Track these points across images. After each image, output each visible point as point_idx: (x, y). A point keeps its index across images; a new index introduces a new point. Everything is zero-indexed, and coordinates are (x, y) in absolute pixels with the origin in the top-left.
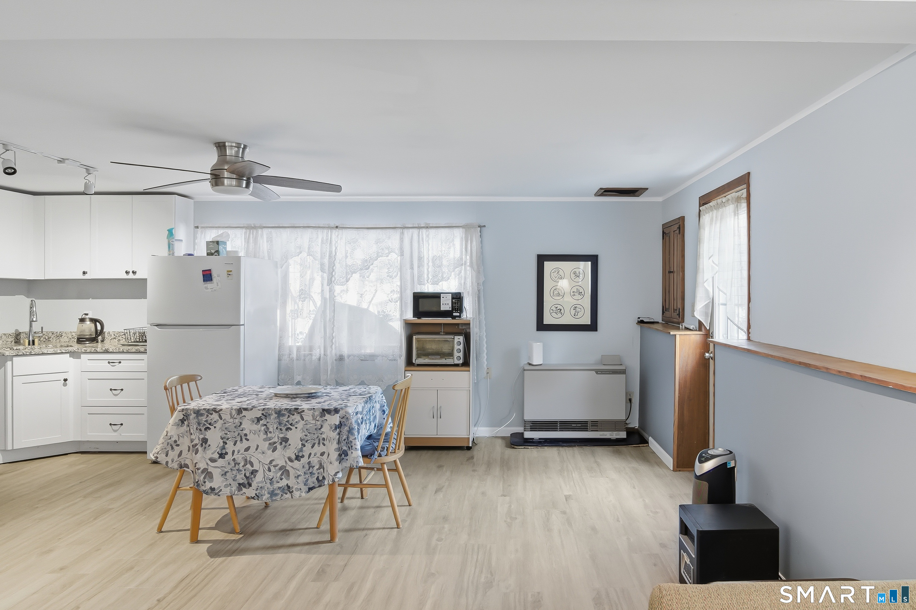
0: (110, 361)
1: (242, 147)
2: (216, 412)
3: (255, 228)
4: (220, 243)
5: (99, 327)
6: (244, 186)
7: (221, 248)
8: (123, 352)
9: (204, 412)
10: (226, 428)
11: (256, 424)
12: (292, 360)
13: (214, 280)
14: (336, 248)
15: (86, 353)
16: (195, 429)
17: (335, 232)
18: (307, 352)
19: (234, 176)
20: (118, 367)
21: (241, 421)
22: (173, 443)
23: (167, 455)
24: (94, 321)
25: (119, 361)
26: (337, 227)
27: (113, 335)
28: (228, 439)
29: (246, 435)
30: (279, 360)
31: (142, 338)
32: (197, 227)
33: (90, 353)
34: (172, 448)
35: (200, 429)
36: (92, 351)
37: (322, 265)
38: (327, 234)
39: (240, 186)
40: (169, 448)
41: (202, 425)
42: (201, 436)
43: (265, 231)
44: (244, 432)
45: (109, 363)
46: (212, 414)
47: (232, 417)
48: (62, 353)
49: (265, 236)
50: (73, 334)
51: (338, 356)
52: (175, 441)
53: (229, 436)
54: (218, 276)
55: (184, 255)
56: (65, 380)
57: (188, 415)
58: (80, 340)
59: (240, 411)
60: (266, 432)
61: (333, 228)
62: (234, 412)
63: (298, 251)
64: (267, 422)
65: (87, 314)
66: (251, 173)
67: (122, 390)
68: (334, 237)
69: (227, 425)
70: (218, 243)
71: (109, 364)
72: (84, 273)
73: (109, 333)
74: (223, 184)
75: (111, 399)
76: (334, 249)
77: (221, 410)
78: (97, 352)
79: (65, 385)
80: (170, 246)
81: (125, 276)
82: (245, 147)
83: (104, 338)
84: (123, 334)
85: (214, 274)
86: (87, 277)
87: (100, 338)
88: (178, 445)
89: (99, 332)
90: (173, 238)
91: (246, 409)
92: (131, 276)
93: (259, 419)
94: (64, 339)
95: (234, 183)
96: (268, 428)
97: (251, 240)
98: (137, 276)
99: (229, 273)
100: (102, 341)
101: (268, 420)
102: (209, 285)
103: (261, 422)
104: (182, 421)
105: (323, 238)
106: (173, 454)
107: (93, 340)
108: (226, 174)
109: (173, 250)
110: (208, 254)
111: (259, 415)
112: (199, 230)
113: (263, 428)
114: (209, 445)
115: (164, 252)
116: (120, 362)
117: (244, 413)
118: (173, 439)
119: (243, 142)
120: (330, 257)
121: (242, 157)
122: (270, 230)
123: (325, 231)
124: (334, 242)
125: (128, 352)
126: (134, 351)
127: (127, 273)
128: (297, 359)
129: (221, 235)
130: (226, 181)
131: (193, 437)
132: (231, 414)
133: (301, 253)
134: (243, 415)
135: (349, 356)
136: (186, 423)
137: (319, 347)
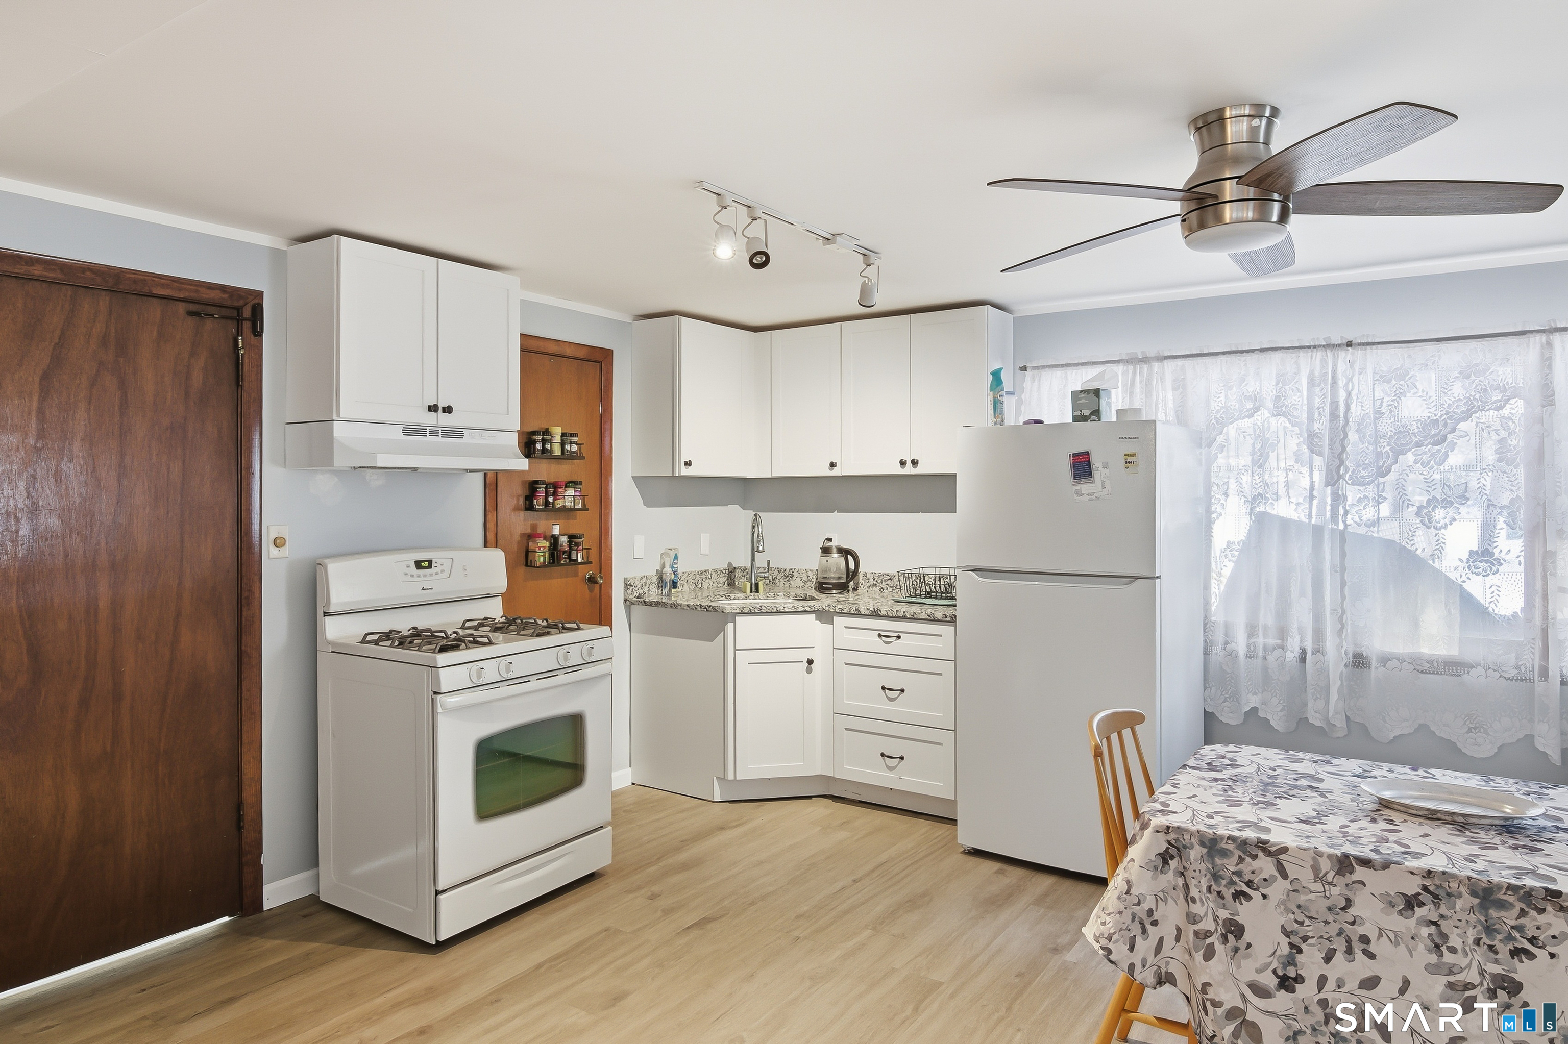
0: (883, 633)
1: (1267, 114)
2: (1269, 853)
3: (1145, 360)
4: (1102, 393)
5: (852, 566)
6: (1275, 218)
7: (1103, 402)
8: (904, 618)
9: (1230, 846)
10: (1299, 907)
11: (1400, 913)
12: (1232, 655)
13: (1097, 475)
14: (1349, 394)
15: (841, 613)
16: (1204, 889)
17: (1345, 356)
18: (1272, 641)
19: (1251, 192)
20: (896, 646)
21: (1350, 895)
22: (1144, 916)
23: (1132, 948)
24: (845, 552)
25: (896, 634)
26: (1349, 344)
27: (871, 580)
28: (1305, 939)
29: (1365, 940)
30: (1206, 653)
31: (947, 593)
32: (1024, 369)
33: (849, 614)
34: (1144, 931)
35: (1219, 893)
36: (852, 612)
37: (1312, 438)
38: (1324, 362)
39: (1262, 217)
40: (1136, 929)
41: (1224, 882)
42: (1224, 914)
43: (1170, 365)
44: (1361, 930)
45: (880, 636)
46: (1255, 857)
47: (1319, 877)
48: (805, 612)
49: (1169, 378)
50: (810, 574)
51: (1351, 655)
52: (1150, 912)
53: (1309, 929)
54: (1105, 466)
55: (1025, 423)
56: (810, 662)
57: (1185, 847)
58: (822, 587)
59: (1344, 864)
60: (1437, 946)
61: (1339, 346)
62: (1325, 865)
63: (1250, 405)
64: (1442, 917)
65: (830, 540)
66: (1291, 183)
67: (903, 691)
68: (1341, 367)
69: (1302, 898)
70: (1097, 393)
71: (878, 639)
72: (833, 465)
73: (865, 575)
74: (1219, 220)
75: (881, 705)
76: (1342, 395)
77: (1284, 850)
78: (858, 614)
79: (809, 671)
80: (997, 405)
81: (899, 471)
82: (1275, 112)
83: (858, 584)
84: (888, 577)
85: (1096, 462)
86: (836, 472)
87: (852, 583)
88: (1155, 923)
89: (851, 573)
90: (1002, 390)
91: (1365, 863)
92: (909, 470)
93: (1411, 903)
94: (797, 582)
95: (1250, 215)
96: (1445, 937)
97: (1138, 389)
98: (919, 470)
99: (1129, 460)
100: (855, 589)
101: (1443, 910)
102: (1085, 487)
103: (1420, 912)
104: (1165, 858)
105: (1312, 373)
106: (1144, 946)
107: (843, 587)
108: (1230, 190)
109: (1002, 413)
110: (1076, 419)
111: (1412, 887)
112: (1029, 373)
113: (1425, 931)
114: (1249, 946)
115: (986, 418)
116: (899, 637)
117: (1360, 873)
118: (1146, 906)
119: (1270, 98)
120: (1334, 416)
121: (1267, 143)
122: (1179, 362)
123: (1319, 355)
124: (1341, 383)
125: (914, 619)
126: (924, 616)
127: (903, 463)
128: (1249, 656)
129: (1100, 377)
130: (1229, 212)
131: (1197, 909)
132: (1315, 868)
133: (1256, 409)
134: (1355, 877)
135: (1385, 660)
136: (1173, 864)
137: (1301, 631)
